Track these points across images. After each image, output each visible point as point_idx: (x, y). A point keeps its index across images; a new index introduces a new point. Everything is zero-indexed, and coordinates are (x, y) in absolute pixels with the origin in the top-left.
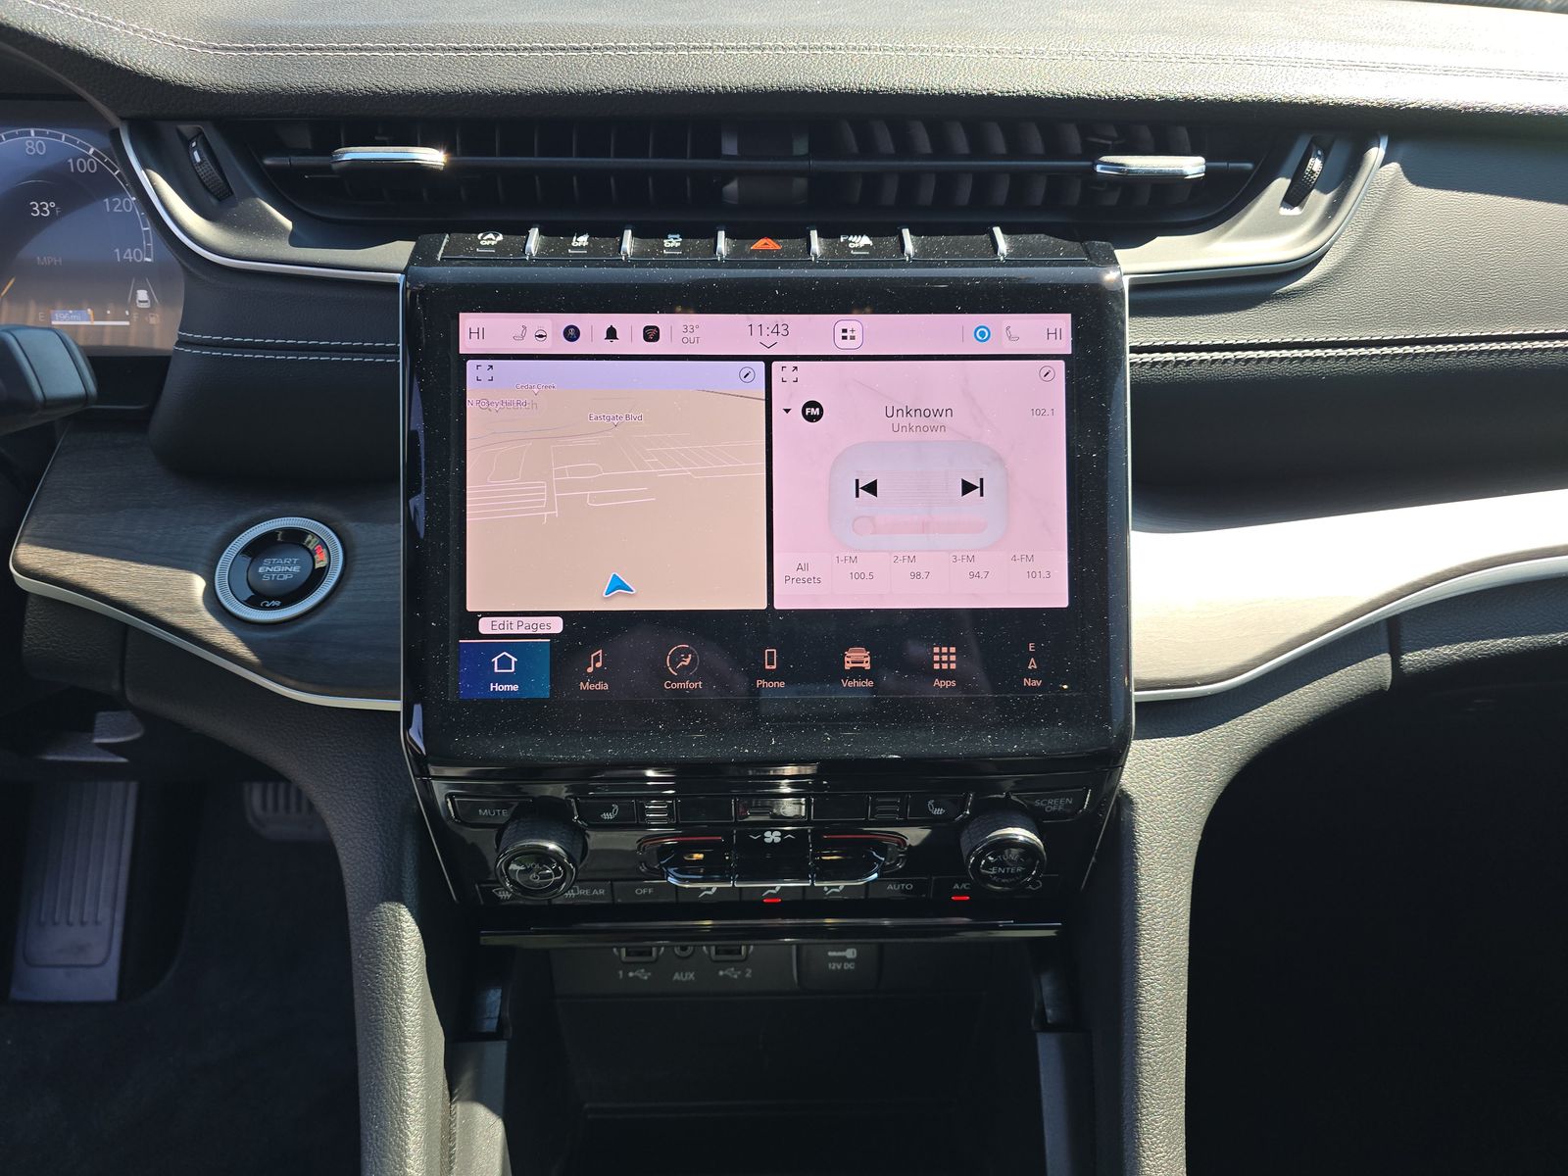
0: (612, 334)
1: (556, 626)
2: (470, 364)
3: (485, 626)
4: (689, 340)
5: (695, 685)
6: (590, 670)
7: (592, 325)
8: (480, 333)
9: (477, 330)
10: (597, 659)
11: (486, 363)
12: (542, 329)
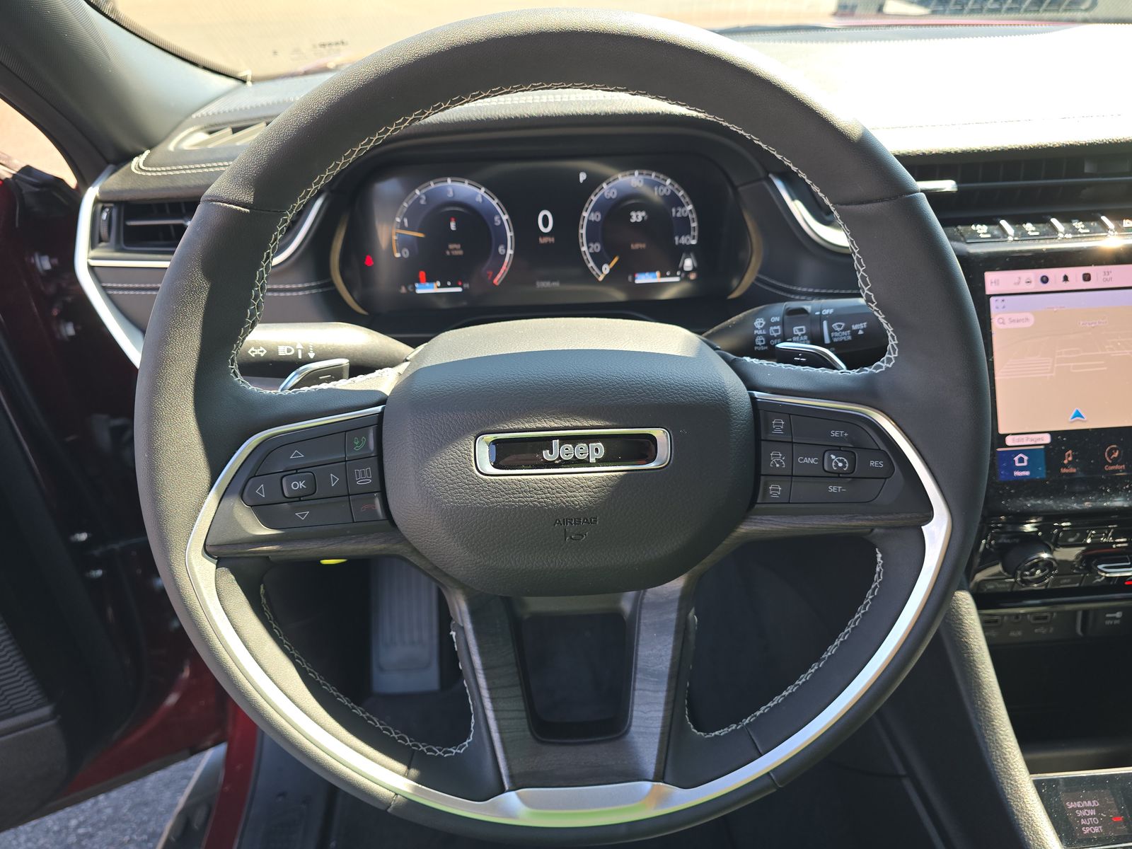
0: (1066, 278)
1: (1047, 439)
2: (992, 300)
3: (1010, 441)
4: (1107, 280)
5: (1121, 467)
6: (1066, 462)
7: (1055, 274)
8: (996, 282)
9: (995, 281)
10: (1069, 455)
11: (1001, 298)
12: (1028, 278)
